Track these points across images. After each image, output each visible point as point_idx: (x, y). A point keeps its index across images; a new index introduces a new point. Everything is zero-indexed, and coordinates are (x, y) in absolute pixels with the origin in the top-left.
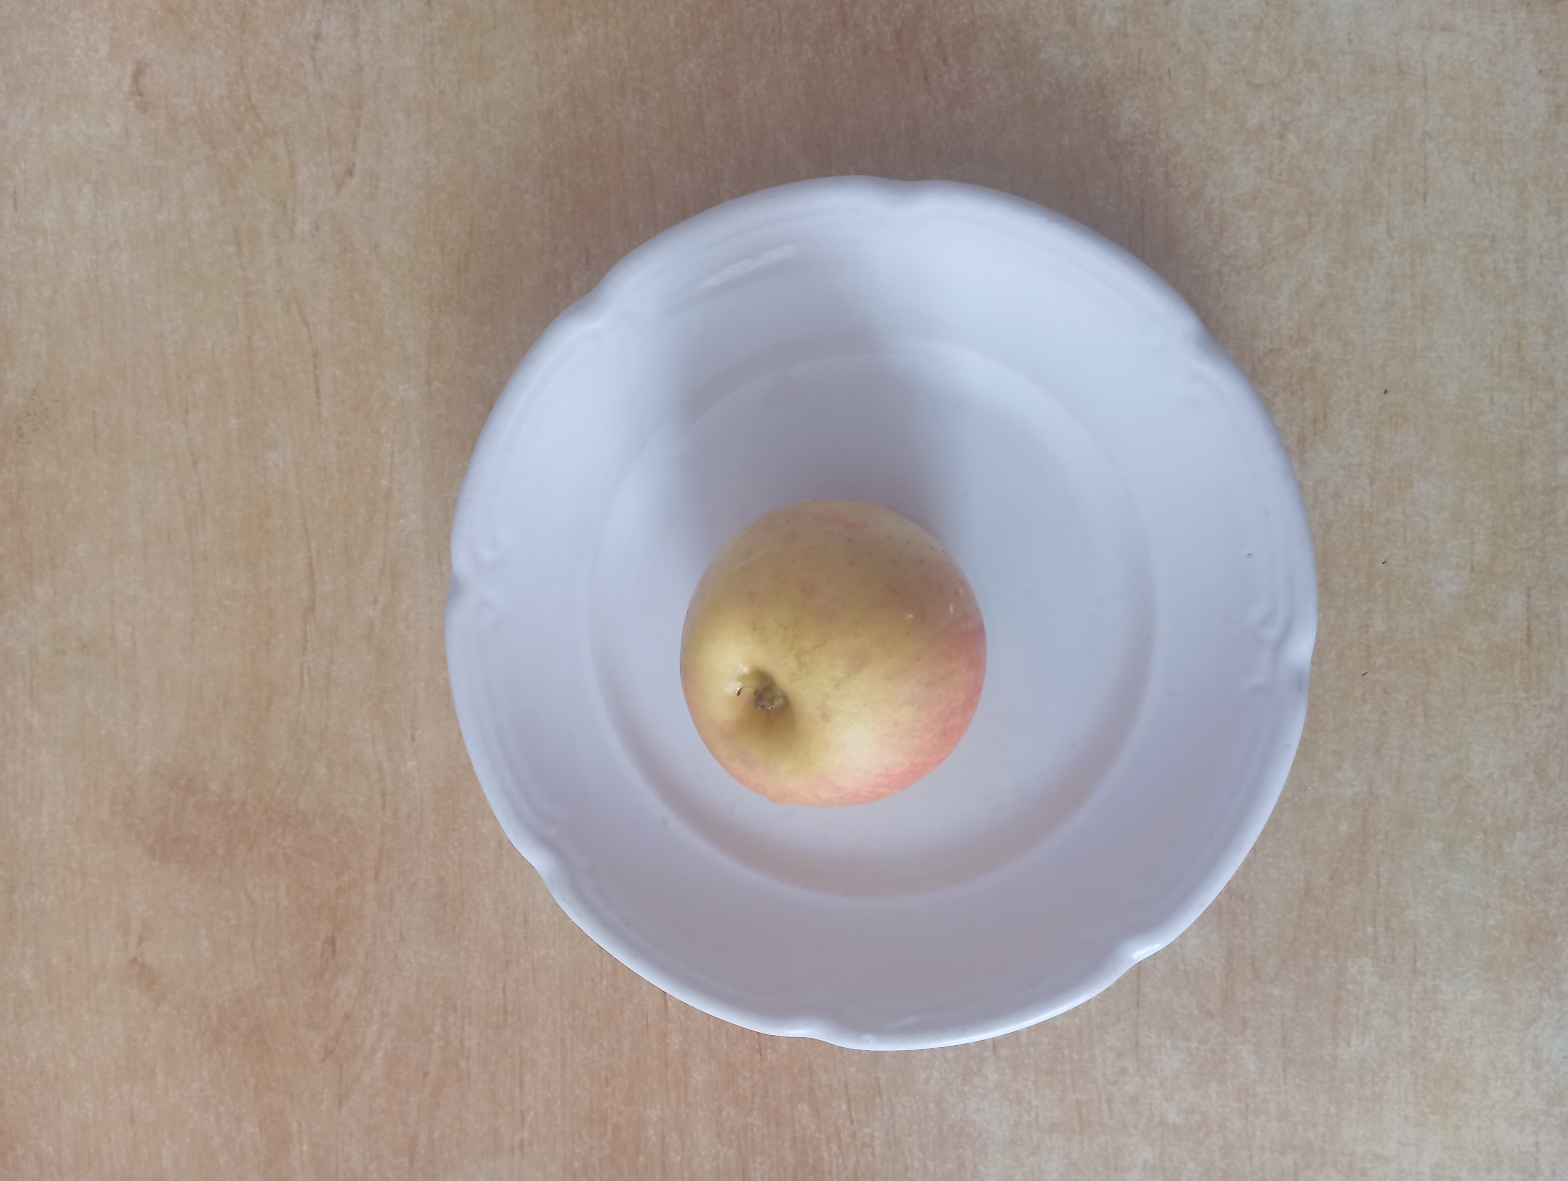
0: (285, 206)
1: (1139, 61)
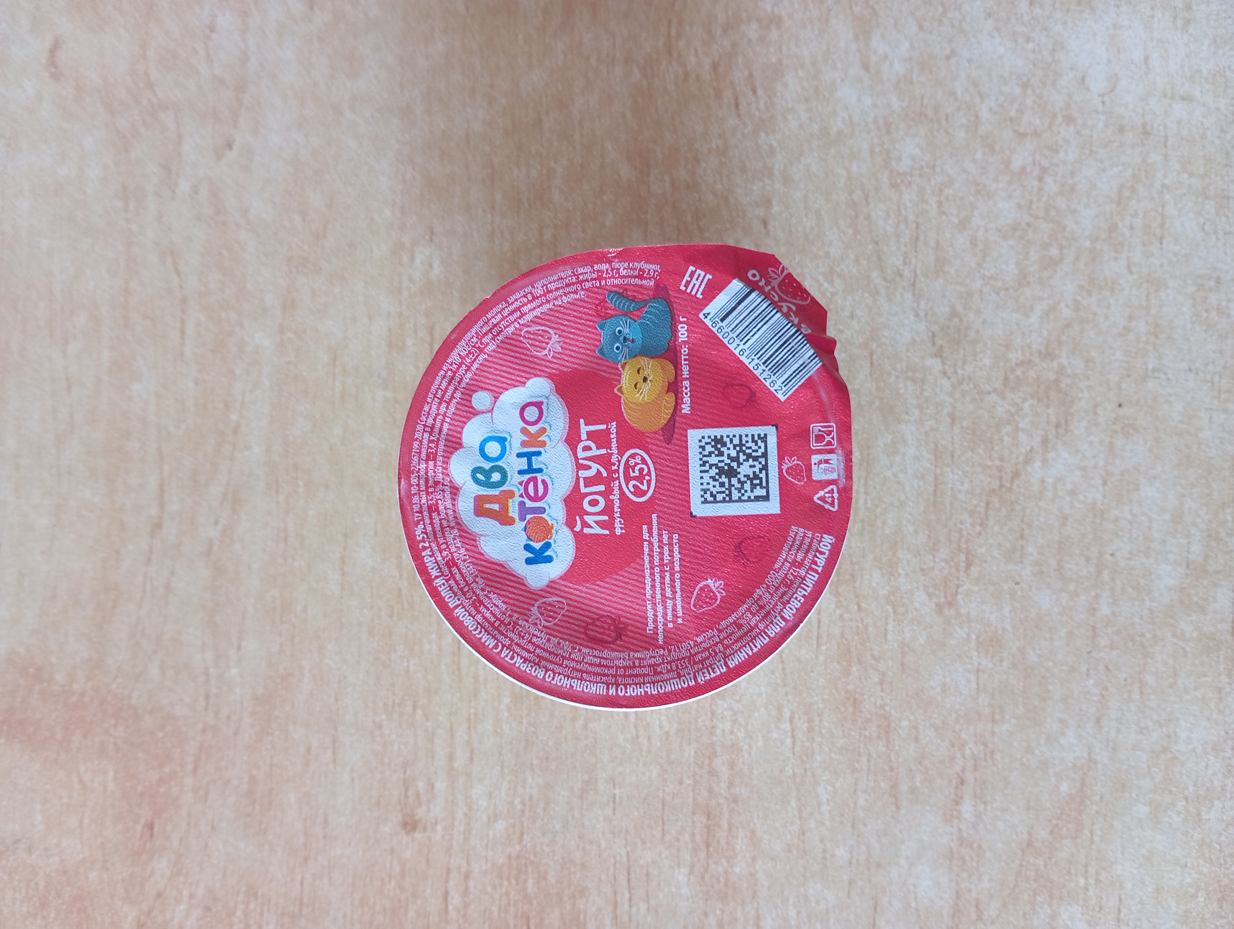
1: (922, 105)
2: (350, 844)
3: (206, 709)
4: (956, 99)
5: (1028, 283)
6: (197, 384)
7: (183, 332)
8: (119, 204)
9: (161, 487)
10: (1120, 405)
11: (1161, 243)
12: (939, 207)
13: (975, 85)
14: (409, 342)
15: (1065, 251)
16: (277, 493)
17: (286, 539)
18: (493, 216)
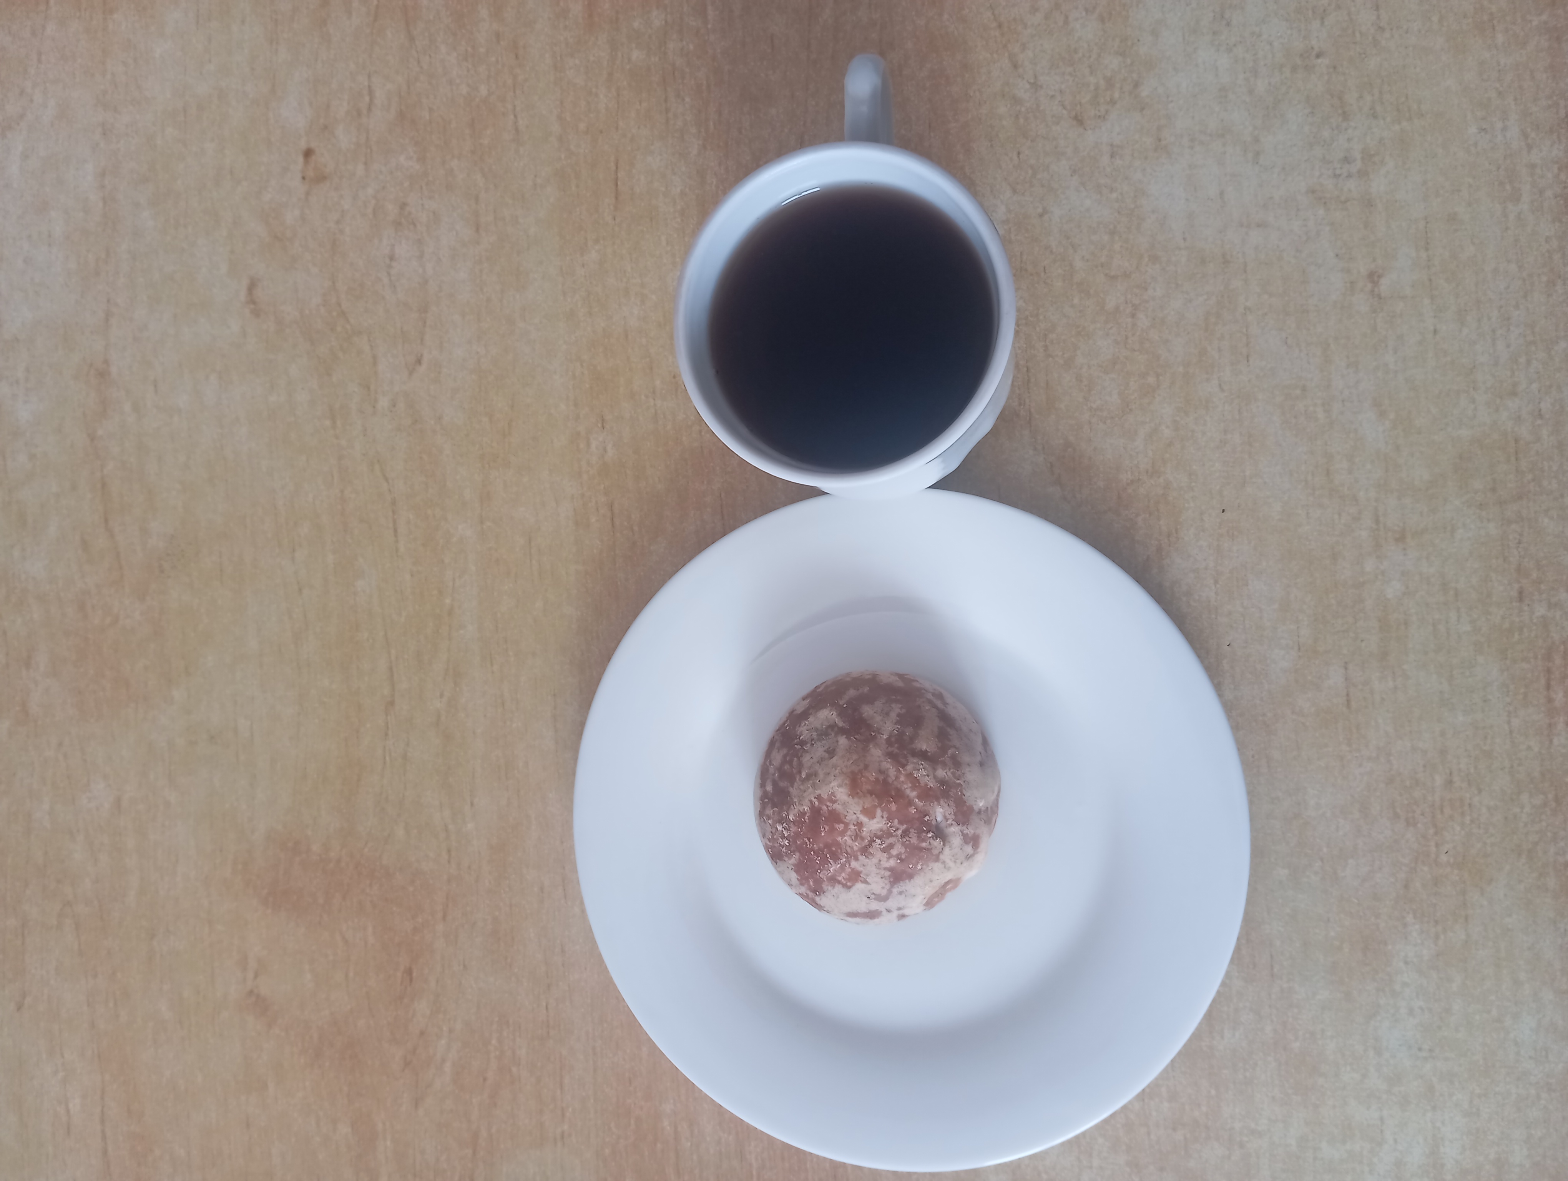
0: (369, 388)
1: (1021, 261)
2: (586, 969)
3: (449, 862)
4: (1051, 252)
5: (1131, 410)
6: (412, 575)
7: (395, 531)
8: (328, 423)
9: (391, 669)
10: (1223, 511)
11: (1248, 361)
12: (1045, 350)
13: (1068, 238)
14: (593, 520)
15: (1161, 378)
16: (492, 665)
17: (503, 704)
18: (654, 399)
